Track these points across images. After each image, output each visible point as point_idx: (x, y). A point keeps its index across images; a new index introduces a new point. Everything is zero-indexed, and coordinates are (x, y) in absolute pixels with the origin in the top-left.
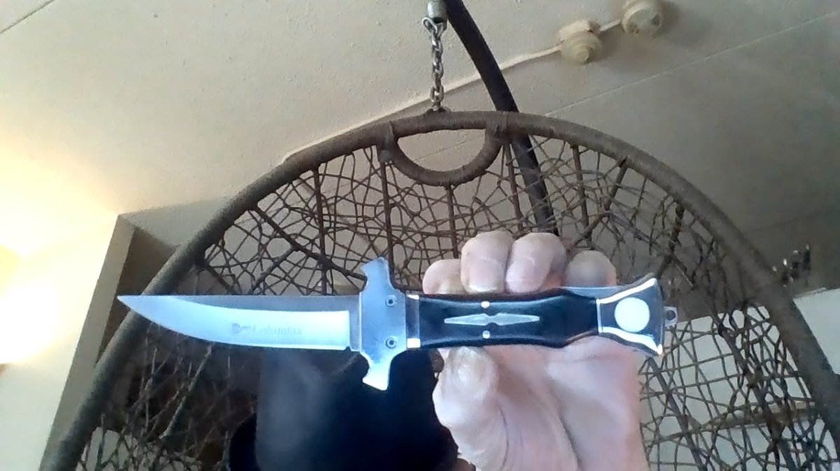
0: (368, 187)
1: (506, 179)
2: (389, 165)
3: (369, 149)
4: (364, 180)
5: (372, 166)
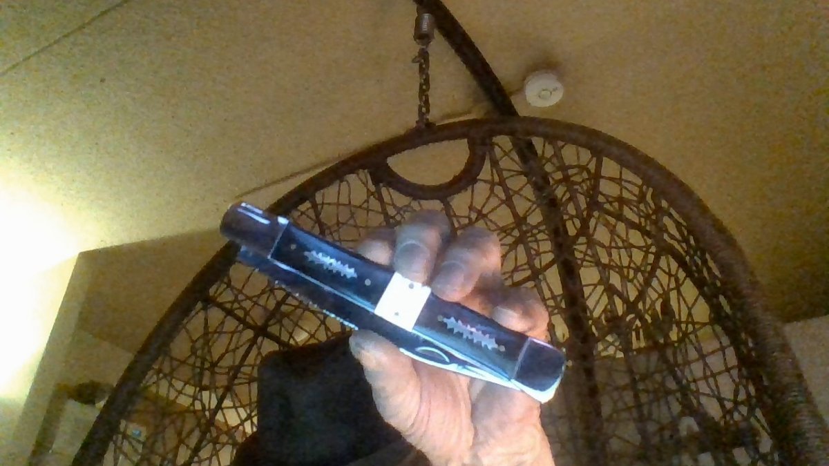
0: (368, 210)
1: (498, 184)
4: (364, 203)
5: (368, 190)
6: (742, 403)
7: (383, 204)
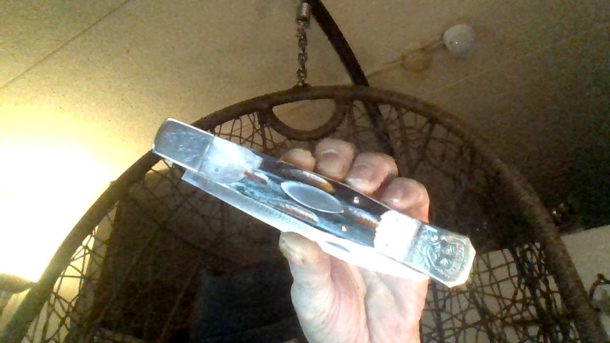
0: (252, 142)
2: (267, 126)
3: (251, 115)
4: (249, 137)
5: (254, 128)
6: (520, 301)
7: (264, 140)
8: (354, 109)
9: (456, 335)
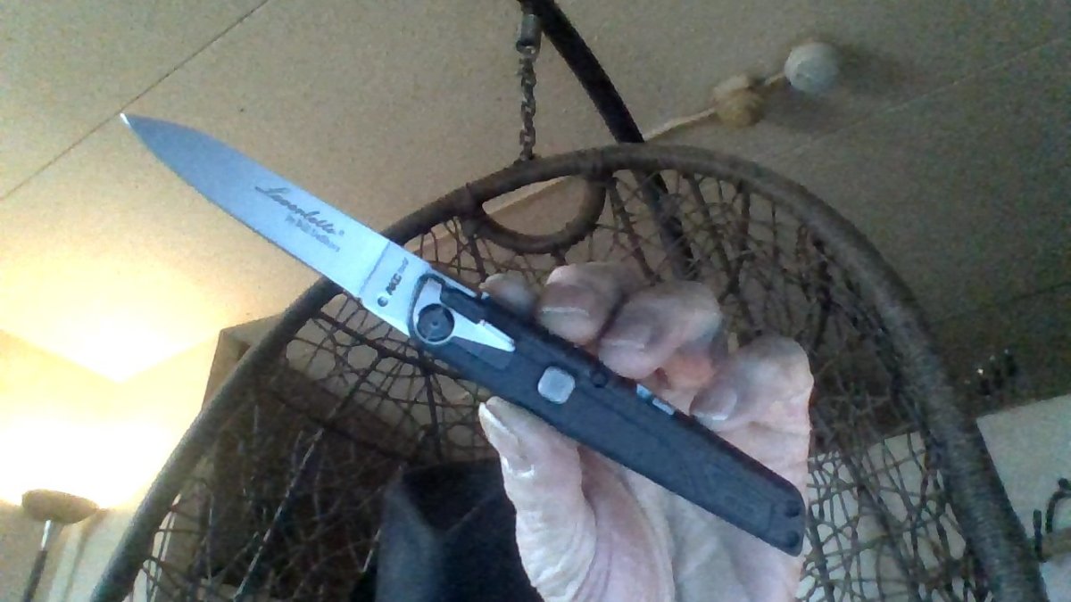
0: (459, 268)
1: (622, 231)
3: (450, 223)
4: (454, 259)
6: (932, 498)
7: (479, 259)
8: (618, 186)
9: (846, 563)
